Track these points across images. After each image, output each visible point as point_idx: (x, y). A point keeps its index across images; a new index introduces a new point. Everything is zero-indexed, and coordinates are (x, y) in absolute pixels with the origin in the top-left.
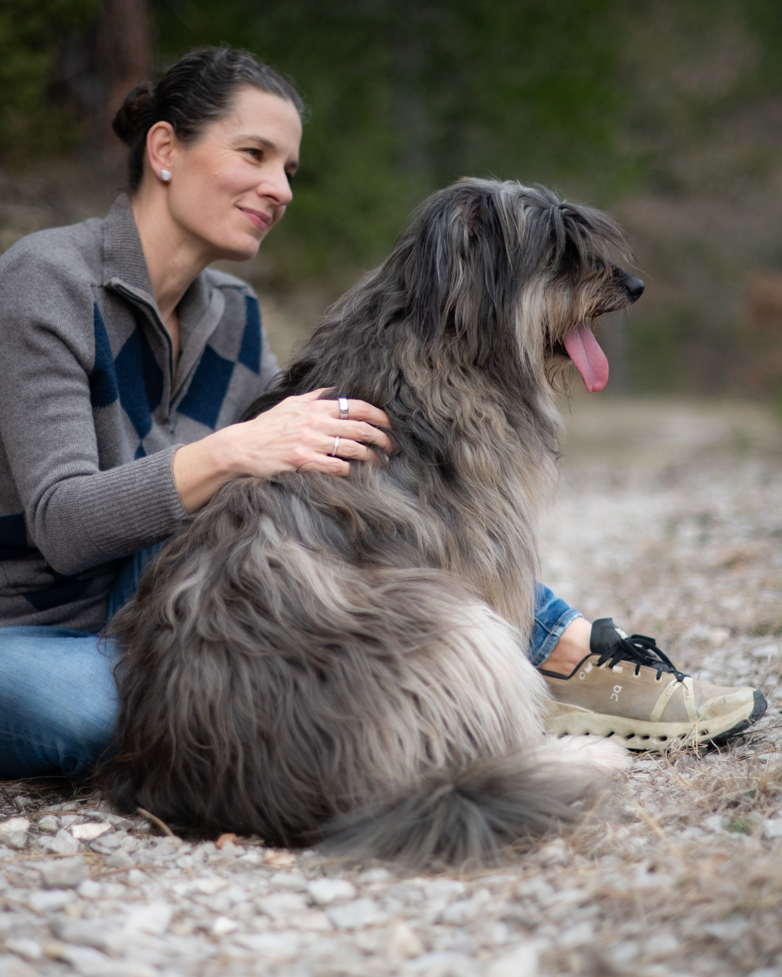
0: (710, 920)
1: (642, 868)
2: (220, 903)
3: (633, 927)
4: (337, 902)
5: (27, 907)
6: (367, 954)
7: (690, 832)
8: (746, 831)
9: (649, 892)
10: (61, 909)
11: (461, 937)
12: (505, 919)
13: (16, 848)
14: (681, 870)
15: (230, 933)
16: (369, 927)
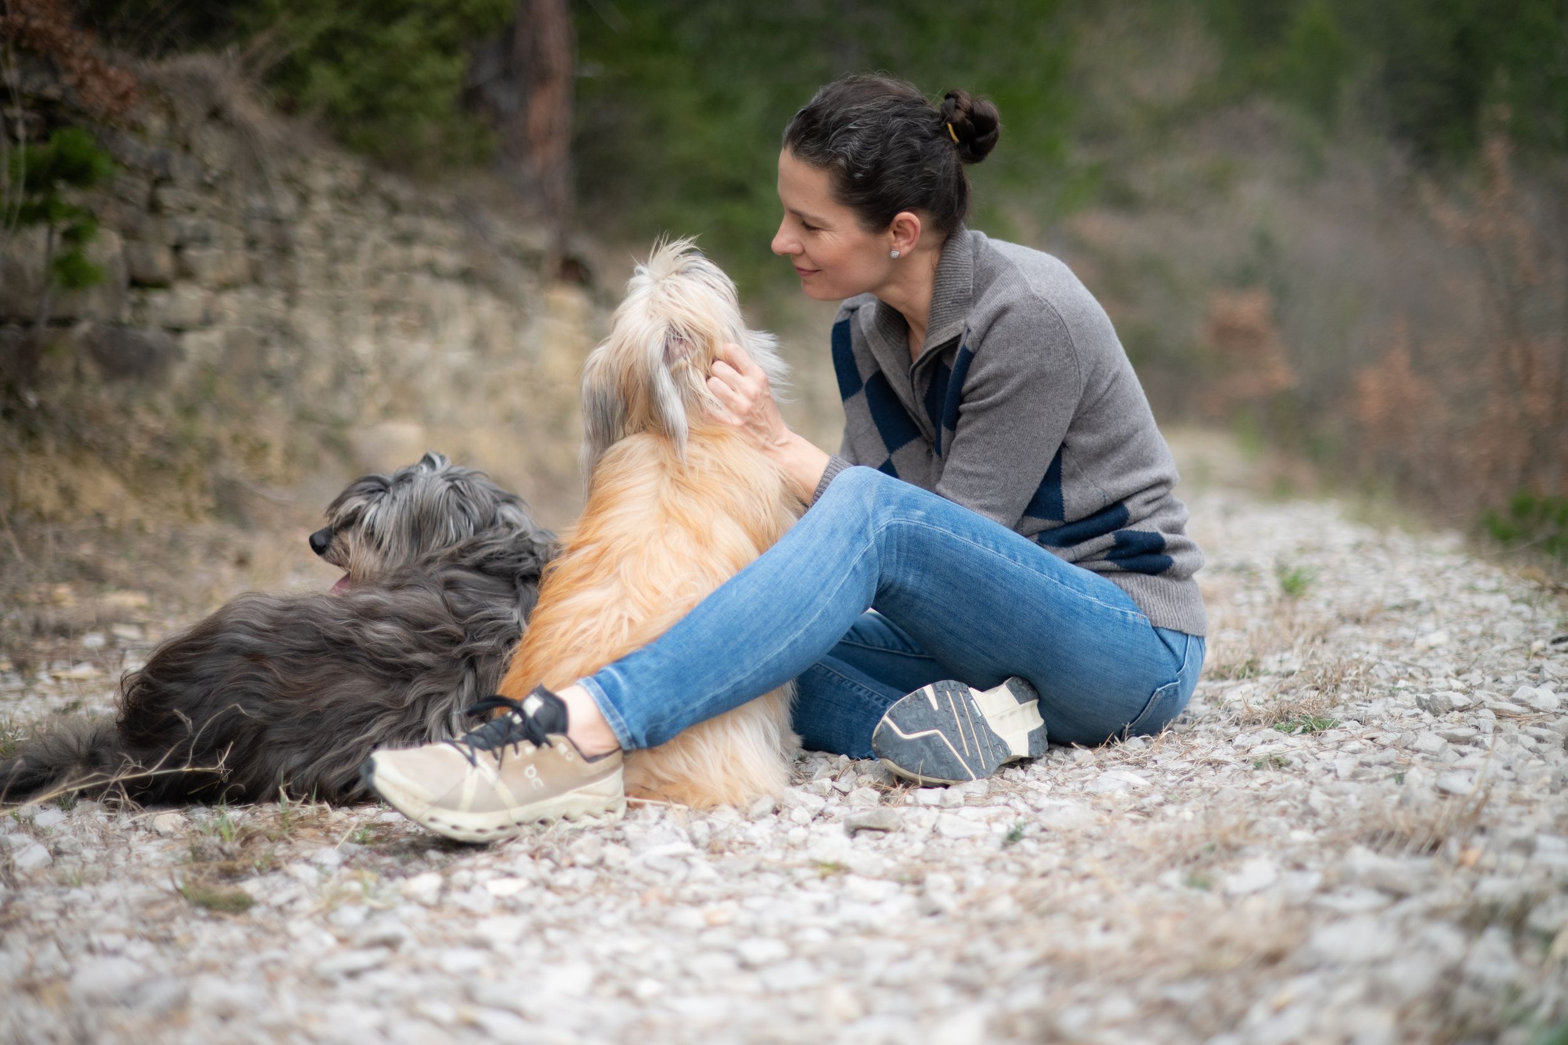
0: (1167, 981)
1: (1094, 927)
2: (644, 964)
3: (1085, 989)
4: (771, 963)
5: (438, 968)
6: (802, 1018)
7: (1145, 890)
8: (1206, 886)
9: (1103, 953)
10: (475, 972)
11: (902, 1002)
12: (951, 982)
13: (426, 906)
14: (1136, 929)
15: (656, 997)
16: (804, 990)
